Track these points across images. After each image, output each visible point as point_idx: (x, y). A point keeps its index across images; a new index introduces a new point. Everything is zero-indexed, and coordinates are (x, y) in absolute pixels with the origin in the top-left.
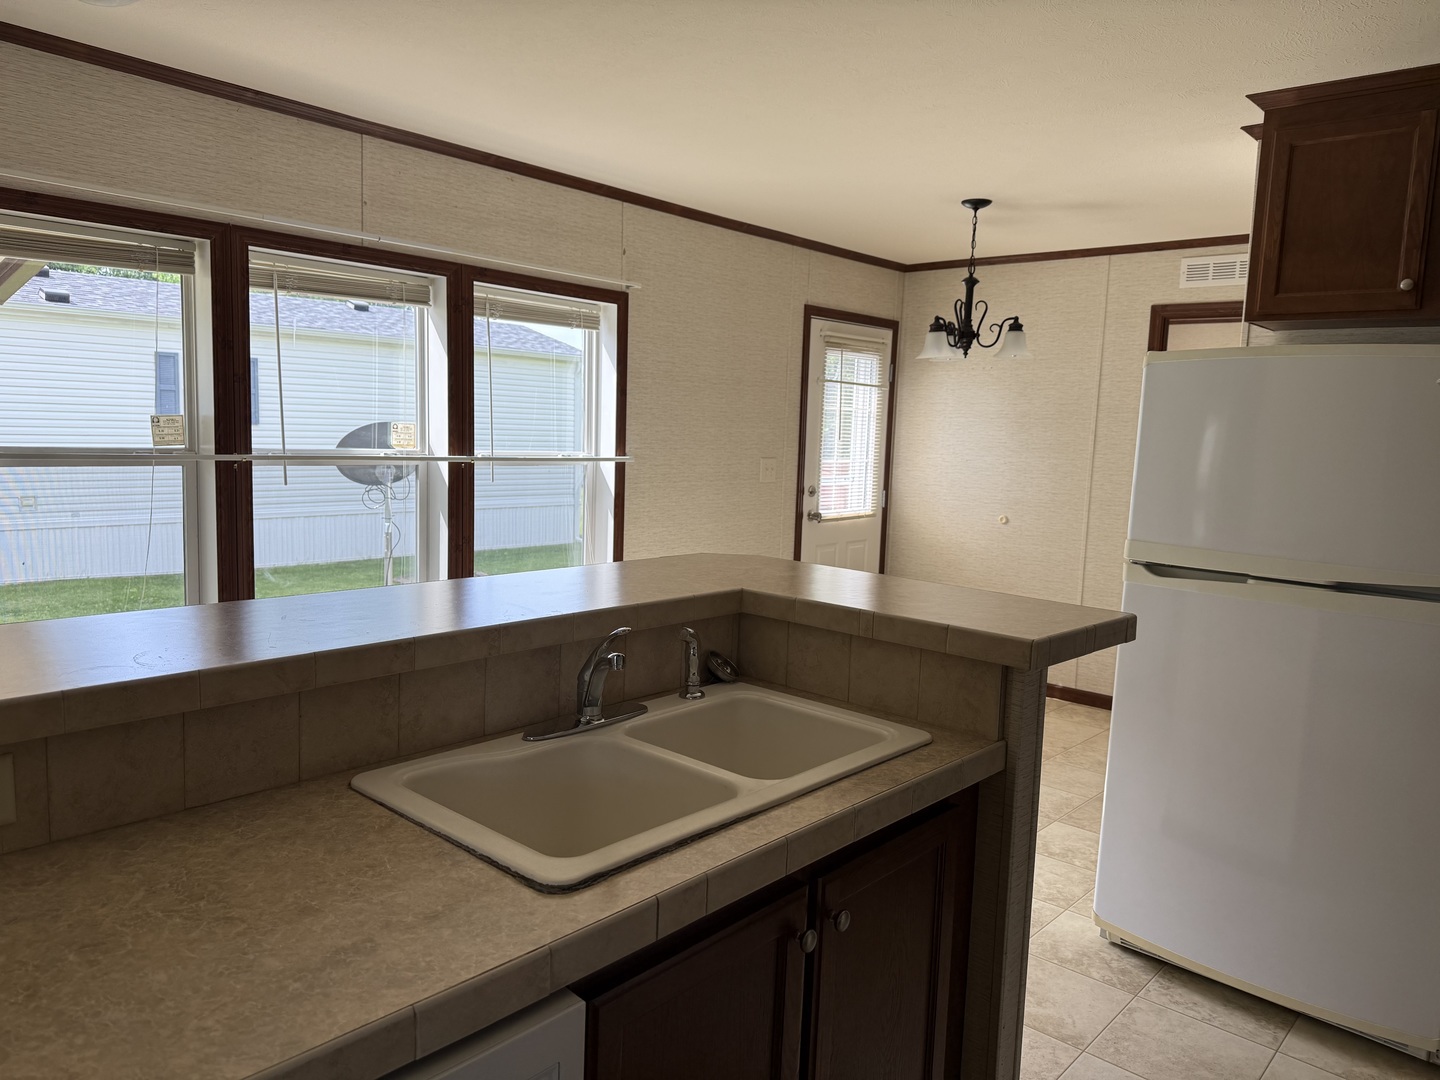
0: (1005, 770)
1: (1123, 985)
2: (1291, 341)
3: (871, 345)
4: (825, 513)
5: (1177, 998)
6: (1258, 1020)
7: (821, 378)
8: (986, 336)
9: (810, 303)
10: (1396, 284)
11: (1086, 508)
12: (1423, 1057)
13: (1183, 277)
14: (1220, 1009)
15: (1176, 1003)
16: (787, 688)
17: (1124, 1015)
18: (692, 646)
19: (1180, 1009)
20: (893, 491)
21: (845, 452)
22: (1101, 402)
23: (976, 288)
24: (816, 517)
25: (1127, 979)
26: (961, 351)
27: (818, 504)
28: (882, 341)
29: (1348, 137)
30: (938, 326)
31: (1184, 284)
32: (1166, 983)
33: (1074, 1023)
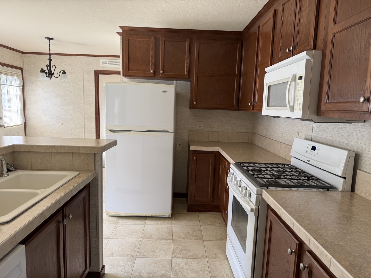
0: (96, 177)
1: (114, 223)
2: (131, 81)
3: (15, 74)
4: (6, 125)
5: (125, 222)
6: (140, 220)
8: (56, 75)
10: (150, 71)
12: (168, 216)
13: (101, 64)
14: (133, 221)
15: (125, 223)
16: (32, 169)
17: (115, 229)
18: (3, 161)
19: (126, 224)
21: (10, 106)
22: (84, 93)
25: (114, 222)
26: (49, 78)
27: (3, 122)
28: (18, 73)
29: (139, 39)
30: (42, 71)
31: (101, 65)
32: (122, 220)
33: (106, 234)
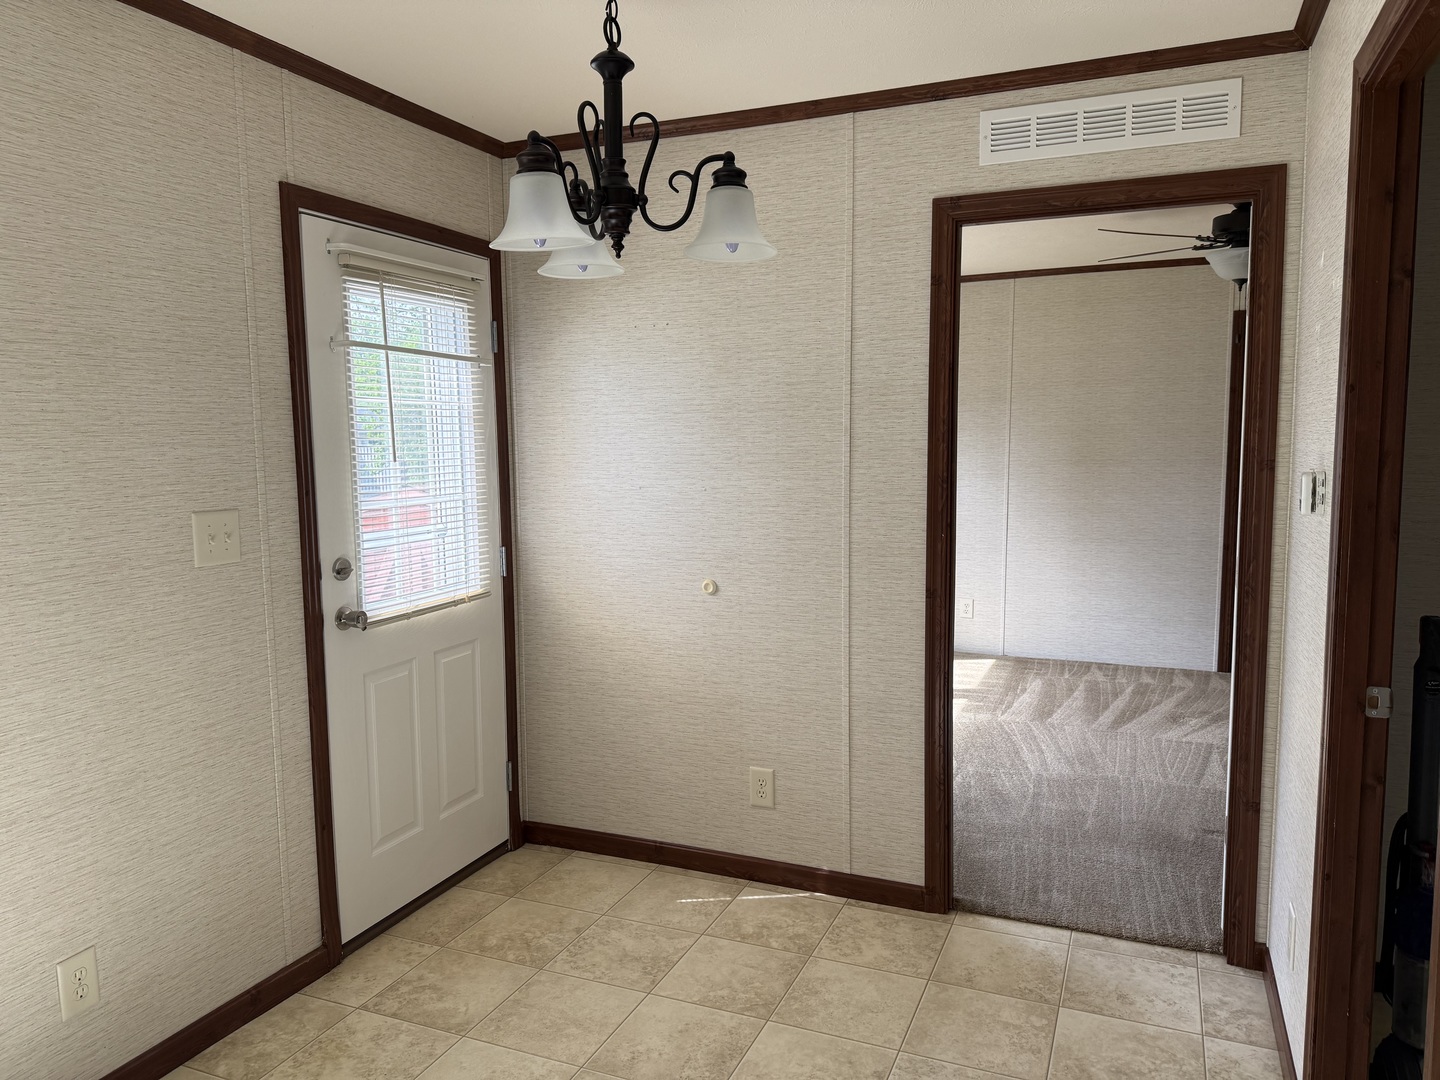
7: (341, 338)
9: (291, 181)
11: (844, 561)
20: (520, 546)
23: (627, 81)
24: (354, 619)
